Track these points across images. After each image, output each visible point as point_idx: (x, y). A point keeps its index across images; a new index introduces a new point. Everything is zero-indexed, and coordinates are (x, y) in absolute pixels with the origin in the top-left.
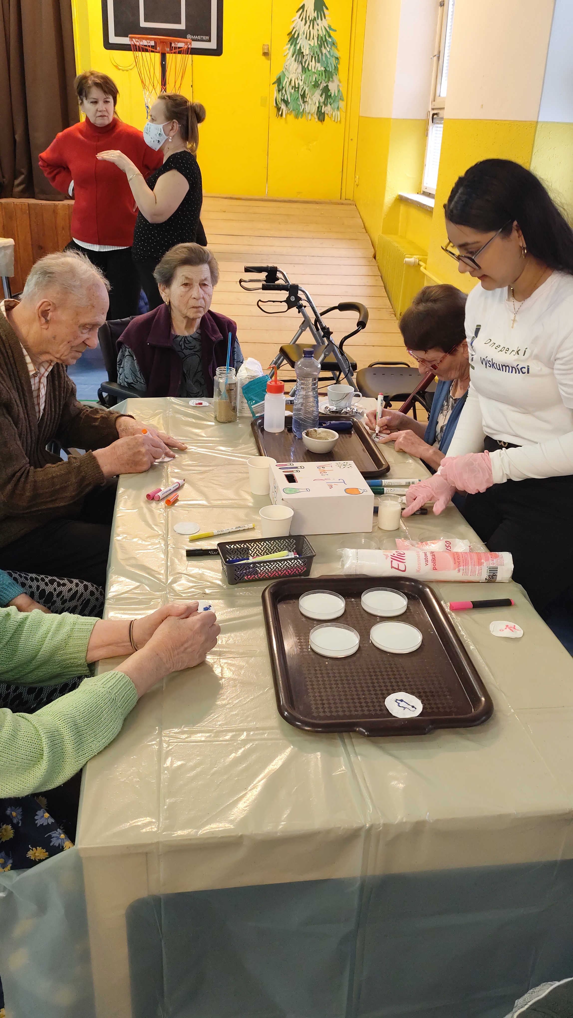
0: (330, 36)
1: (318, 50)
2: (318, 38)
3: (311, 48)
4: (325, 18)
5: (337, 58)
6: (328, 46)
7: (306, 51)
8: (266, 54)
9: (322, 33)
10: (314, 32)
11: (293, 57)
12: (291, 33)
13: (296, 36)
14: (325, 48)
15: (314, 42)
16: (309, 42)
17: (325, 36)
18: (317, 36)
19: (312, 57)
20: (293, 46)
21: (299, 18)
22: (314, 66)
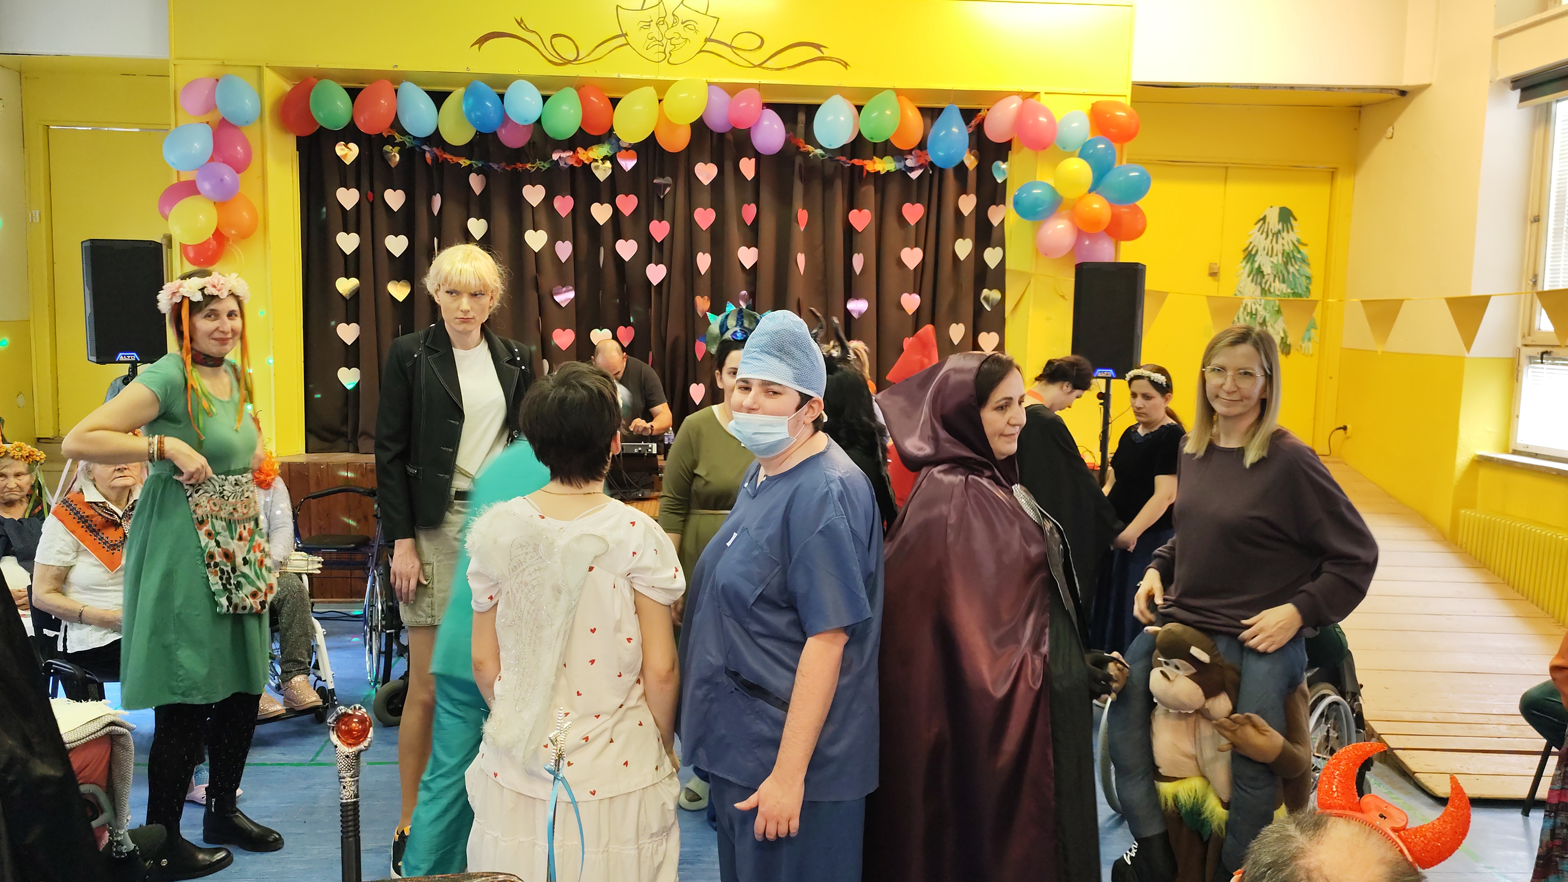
0: (1299, 252)
1: (1282, 268)
2: (1283, 254)
3: (1274, 266)
4: (1292, 230)
5: (1308, 278)
6: (1296, 263)
7: (1267, 270)
8: (1214, 274)
9: (1289, 248)
10: (1278, 248)
11: (1249, 276)
12: (1247, 248)
13: (1253, 252)
14: (1292, 265)
15: (1279, 259)
16: (1272, 259)
17: (1292, 251)
18: (1282, 251)
19: (1275, 276)
20: (1249, 264)
21: (1259, 231)
22: (1278, 287)
